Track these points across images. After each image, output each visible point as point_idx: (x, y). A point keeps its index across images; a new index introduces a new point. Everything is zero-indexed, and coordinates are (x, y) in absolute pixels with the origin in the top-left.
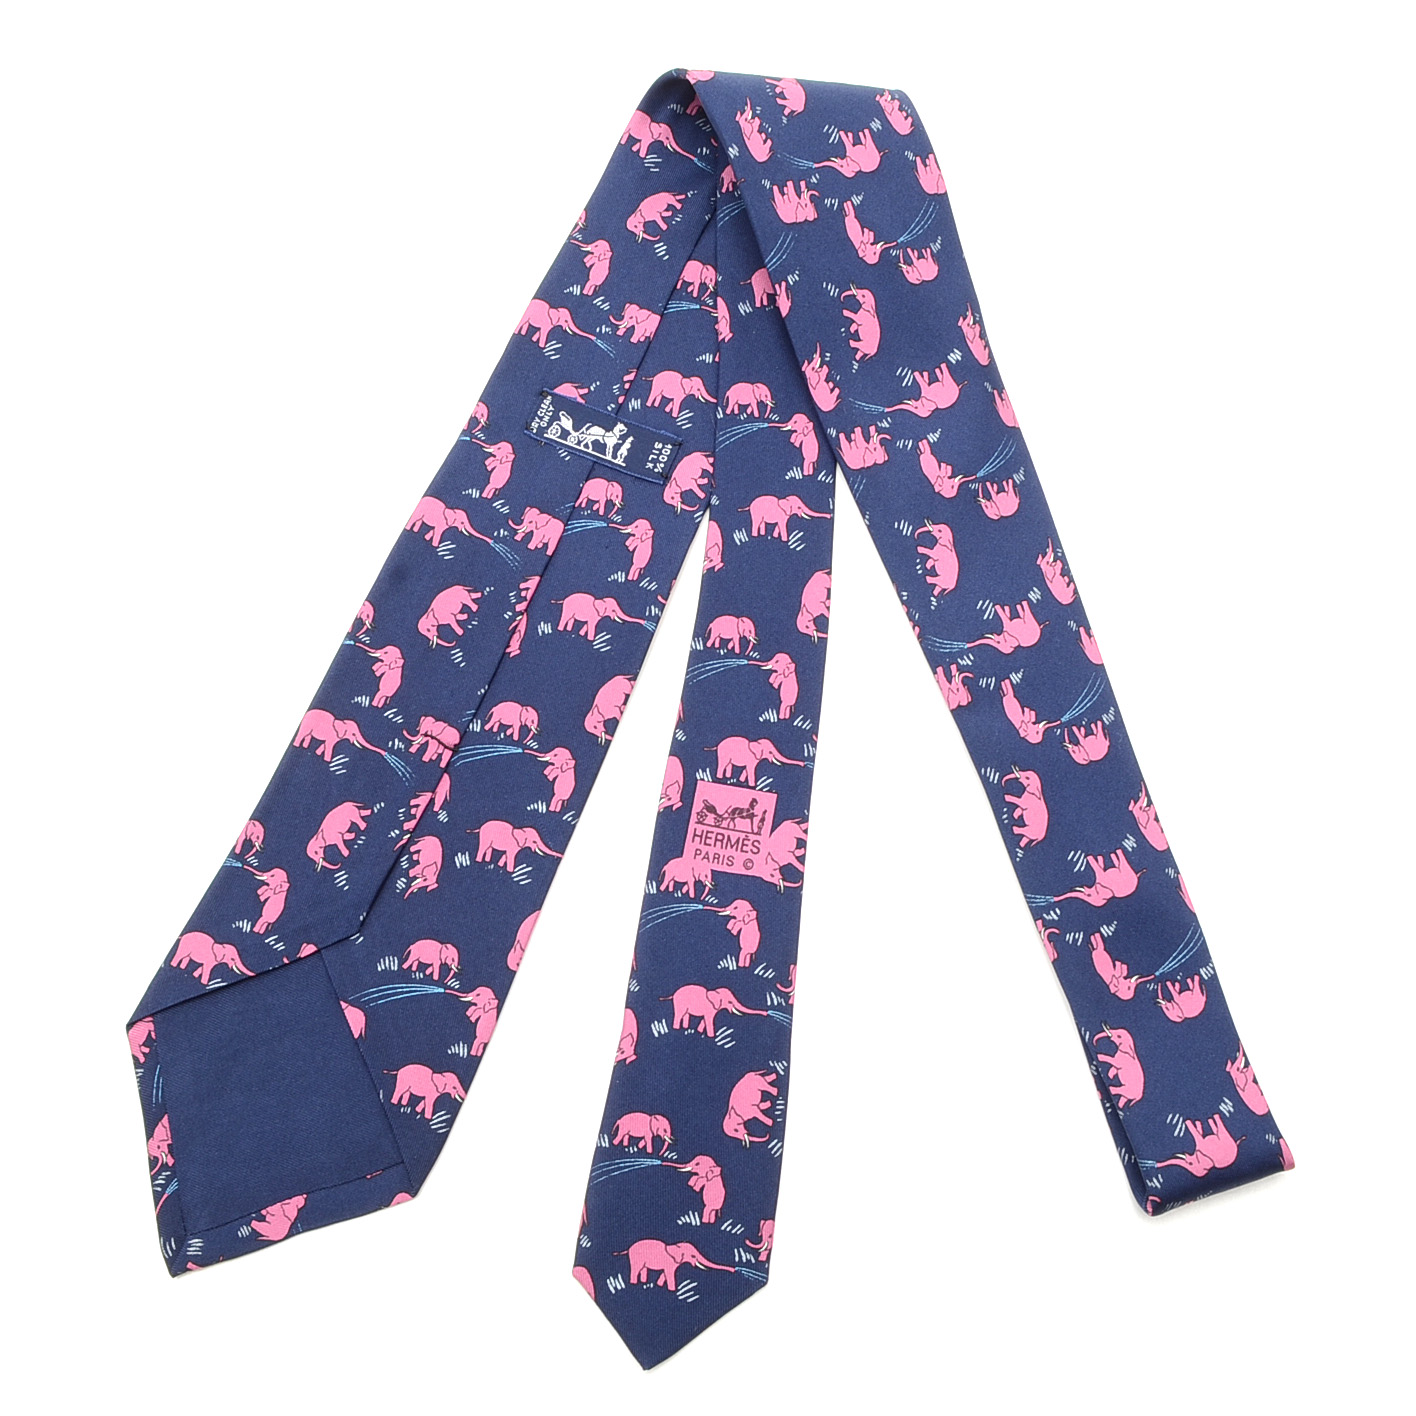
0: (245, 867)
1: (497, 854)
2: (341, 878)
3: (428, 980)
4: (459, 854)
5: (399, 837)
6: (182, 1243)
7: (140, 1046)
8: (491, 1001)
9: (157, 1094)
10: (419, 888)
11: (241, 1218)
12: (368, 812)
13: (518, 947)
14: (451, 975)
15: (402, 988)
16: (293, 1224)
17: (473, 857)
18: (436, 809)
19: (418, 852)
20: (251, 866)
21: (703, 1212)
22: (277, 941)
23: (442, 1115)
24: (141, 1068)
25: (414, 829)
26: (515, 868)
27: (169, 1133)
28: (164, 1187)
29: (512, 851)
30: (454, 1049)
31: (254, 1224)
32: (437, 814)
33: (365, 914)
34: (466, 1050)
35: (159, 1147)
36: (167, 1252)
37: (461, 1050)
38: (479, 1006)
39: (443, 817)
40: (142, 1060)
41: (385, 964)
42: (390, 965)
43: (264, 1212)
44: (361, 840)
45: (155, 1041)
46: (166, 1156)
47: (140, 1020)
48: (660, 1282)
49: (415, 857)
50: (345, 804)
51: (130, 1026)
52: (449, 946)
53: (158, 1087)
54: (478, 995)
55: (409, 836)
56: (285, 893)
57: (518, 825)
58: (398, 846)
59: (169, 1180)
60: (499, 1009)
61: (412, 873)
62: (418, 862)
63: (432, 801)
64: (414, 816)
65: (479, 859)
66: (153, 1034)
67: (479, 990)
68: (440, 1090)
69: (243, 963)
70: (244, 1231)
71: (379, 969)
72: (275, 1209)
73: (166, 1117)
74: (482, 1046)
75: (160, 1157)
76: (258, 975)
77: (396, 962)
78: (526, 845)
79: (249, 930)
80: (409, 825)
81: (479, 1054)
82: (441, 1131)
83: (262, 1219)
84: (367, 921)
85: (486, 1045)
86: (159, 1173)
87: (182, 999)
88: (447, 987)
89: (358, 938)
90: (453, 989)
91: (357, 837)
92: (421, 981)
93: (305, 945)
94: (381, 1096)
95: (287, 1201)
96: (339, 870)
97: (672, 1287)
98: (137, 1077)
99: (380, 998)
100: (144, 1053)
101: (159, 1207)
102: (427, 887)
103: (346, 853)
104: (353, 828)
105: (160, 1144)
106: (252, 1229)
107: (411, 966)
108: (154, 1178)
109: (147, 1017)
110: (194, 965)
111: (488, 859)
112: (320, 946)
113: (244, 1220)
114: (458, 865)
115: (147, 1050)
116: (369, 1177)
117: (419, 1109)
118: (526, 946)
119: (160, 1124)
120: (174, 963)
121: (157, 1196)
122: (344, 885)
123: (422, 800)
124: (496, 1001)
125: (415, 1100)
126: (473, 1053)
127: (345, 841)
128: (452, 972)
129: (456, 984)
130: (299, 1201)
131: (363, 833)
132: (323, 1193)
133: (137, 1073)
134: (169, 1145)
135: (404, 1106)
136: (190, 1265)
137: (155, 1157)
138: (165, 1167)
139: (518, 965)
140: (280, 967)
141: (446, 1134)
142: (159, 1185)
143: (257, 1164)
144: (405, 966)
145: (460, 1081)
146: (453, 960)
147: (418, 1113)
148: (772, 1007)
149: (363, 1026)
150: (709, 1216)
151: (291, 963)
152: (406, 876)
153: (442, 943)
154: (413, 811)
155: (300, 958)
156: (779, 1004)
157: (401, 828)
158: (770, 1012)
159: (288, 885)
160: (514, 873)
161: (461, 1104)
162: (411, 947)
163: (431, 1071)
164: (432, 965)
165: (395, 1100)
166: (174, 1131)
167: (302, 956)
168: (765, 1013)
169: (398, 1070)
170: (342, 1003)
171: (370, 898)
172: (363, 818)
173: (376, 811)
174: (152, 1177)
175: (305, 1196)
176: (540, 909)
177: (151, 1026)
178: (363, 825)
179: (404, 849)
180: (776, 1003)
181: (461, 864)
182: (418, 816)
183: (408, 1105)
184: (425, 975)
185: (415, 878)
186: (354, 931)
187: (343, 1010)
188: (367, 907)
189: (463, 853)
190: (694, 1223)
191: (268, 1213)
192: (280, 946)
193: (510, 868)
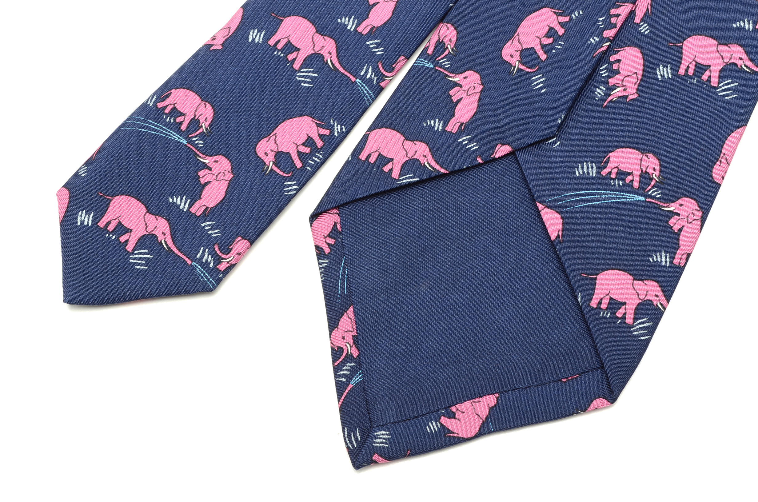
0: (437, 68)
1: (701, 68)
2: (538, 81)
3: (628, 188)
4: (661, 67)
5: (599, 45)
6: (368, 434)
7: (325, 237)
8: (695, 212)
9: (342, 286)
10: (619, 97)
11: (429, 413)
12: (566, 19)
13: (724, 160)
14: (652, 184)
15: (601, 194)
16: (483, 423)
17: (675, 70)
18: (637, 20)
19: (618, 61)
20: (443, 67)
21: (194, 203)
22: (470, 141)
23: (644, 323)
24: (326, 258)
25: (614, 38)
26: (719, 84)
27: (354, 324)
28: (349, 378)
29: (716, 67)
30: (656, 258)
31: (444, 420)
32: (638, 25)
33: (563, 117)
34: (668, 260)
35: (344, 338)
36: (351, 443)
37: (664, 259)
38: (682, 216)
39: (644, 28)
40: (327, 250)
41: (583, 169)
42: (588, 170)
43: (453, 409)
44: (560, 45)
45: (341, 234)
46: (351, 347)
47: (325, 212)
48: (123, 239)
49: (615, 66)
50: (543, 10)
51: (314, 217)
52: (650, 155)
53: (343, 279)
54: (681, 205)
55: (608, 43)
56: (478, 94)
57: (723, 41)
58: (598, 52)
59: (353, 371)
60: (703, 220)
61: (611, 82)
62: (618, 72)
63: (632, 14)
64: (615, 25)
65: (682, 72)
66: (339, 226)
67: (682, 201)
68: (641, 297)
69: (436, 161)
70: (433, 427)
71: (577, 174)
72: (466, 406)
73: (351, 308)
74: (685, 256)
75: (344, 348)
76: (452, 173)
77: (595, 168)
78: (732, 61)
79: (440, 128)
80: (610, 33)
81: (682, 264)
82: (643, 338)
83: (452, 415)
84: (564, 126)
85: (689, 255)
86: (343, 364)
87: (371, 192)
88: (647, 196)
89: (555, 142)
90: (654, 198)
91: (555, 42)
92: (620, 189)
93: (499, 145)
94: (579, 300)
95: (478, 399)
96: (535, 74)
97: (130, 248)
98: (320, 268)
99: (578, 202)
100: (329, 244)
101: (341, 401)
102: (628, 96)
103: (543, 56)
104: (551, 33)
105: (346, 335)
106: (441, 424)
107: (610, 173)
108: (336, 369)
109: (332, 208)
110: (383, 160)
111: (691, 72)
112: (517, 147)
113: (433, 415)
114: (659, 77)
115: (332, 241)
116: (564, 380)
117: (619, 314)
118: (731, 160)
119: (345, 314)
120: (363, 157)
121: (340, 387)
122: (541, 88)
123: (624, 10)
124: (701, 213)
125: (615, 305)
126: (676, 262)
127: (542, 45)
128: (654, 181)
129: (657, 194)
130: (491, 400)
131: (561, 38)
132: (516, 393)
133: (320, 264)
134: (353, 336)
135: (604, 311)
136: (376, 457)
137: (339, 347)
138: (349, 358)
139: (723, 178)
140: (474, 167)
141: (648, 342)
142: (343, 376)
143: (446, 360)
144: (604, 173)
145: (662, 290)
146: (654, 170)
147: (618, 318)
148: (363, 79)
149: (561, 229)
150: (198, 209)
151: (485, 163)
152: (606, 84)
153: (642, 153)
154: (613, 20)
155: (495, 159)
156: (371, 79)
157: (601, 36)
158: (358, 81)
159: (481, 86)
160: (718, 87)
161: (663, 313)
162: (610, 155)
163: (631, 278)
164: (632, 173)
165: (594, 304)
166: (359, 322)
167: (497, 156)
168: (353, 79)
169: (597, 275)
170: (538, 204)
171: (569, 102)
172: (561, 24)
173: (574, 18)
174: (334, 368)
175: (497, 395)
176: (746, 125)
177: (337, 218)
178: (561, 31)
179: (604, 57)
180: (368, 76)
181: (663, 77)
182: (618, 26)
183: (607, 309)
184: (624, 183)
185: (615, 87)
186: (550, 133)
187: (539, 212)
188: (565, 109)
189: (665, 66)
190: (181, 207)
191: (458, 409)
192: (473, 146)
193: (714, 83)
